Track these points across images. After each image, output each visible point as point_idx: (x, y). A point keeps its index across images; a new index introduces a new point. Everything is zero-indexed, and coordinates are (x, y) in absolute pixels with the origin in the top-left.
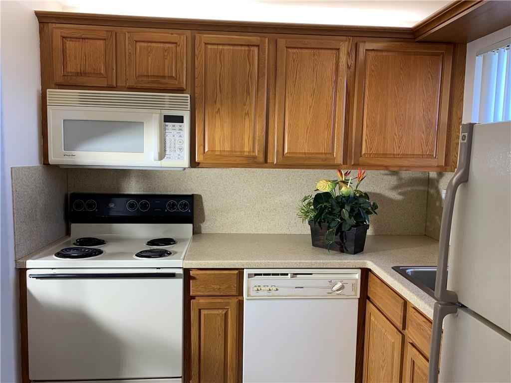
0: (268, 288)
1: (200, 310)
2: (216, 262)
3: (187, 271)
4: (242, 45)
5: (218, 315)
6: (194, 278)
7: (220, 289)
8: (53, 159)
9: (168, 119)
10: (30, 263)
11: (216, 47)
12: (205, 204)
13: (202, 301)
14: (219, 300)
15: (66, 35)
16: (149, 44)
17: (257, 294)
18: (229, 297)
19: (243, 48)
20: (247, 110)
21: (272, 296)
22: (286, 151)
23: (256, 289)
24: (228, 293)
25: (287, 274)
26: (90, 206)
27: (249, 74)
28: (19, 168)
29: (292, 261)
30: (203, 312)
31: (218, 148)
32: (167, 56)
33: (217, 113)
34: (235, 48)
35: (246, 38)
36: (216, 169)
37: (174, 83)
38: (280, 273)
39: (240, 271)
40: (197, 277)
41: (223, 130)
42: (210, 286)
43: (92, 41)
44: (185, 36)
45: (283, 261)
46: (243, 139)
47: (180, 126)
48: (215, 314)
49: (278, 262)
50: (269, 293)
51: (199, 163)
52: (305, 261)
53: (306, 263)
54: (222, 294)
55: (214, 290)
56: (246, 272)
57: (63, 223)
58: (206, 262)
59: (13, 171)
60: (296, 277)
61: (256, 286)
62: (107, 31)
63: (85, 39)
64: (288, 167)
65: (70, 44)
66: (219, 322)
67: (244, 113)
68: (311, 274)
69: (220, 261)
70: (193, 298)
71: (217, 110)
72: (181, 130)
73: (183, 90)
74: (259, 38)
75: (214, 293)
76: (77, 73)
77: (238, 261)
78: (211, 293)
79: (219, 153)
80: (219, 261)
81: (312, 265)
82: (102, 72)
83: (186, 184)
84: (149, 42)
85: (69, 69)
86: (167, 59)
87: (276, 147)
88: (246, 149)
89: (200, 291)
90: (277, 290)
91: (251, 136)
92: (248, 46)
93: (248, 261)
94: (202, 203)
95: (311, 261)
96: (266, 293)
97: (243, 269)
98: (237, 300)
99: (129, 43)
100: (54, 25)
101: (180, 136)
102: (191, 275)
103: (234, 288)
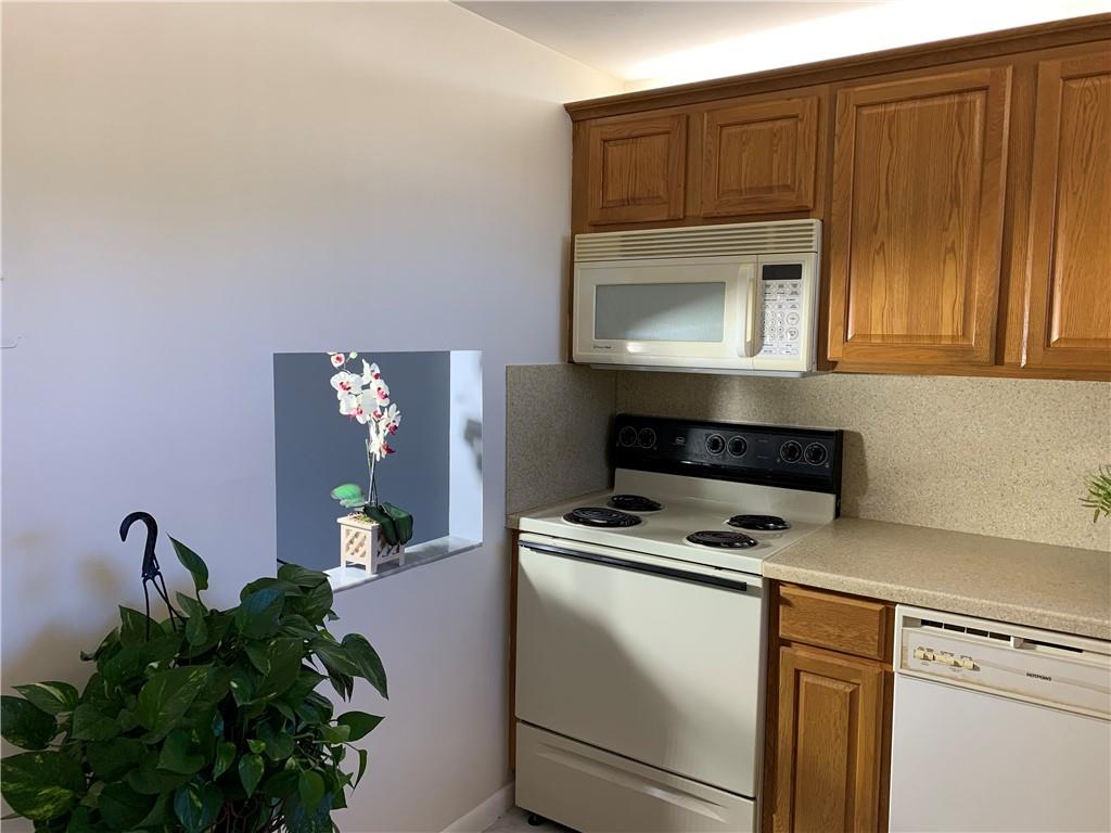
0: (952, 660)
1: (797, 672)
2: (831, 576)
3: (773, 585)
4: (943, 95)
5: (836, 692)
6: (787, 603)
7: (839, 636)
8: (579, 354)
9: (772, 272)
10: (526, 523)
11: (881, 109)
12: (868, 453)
13: (802, 653)
14: (839, 662)
15: (608, 137)
16: (745, 127)
17: (923, 668)
18: (864, 661)
19: (947, 100)
20: (950, 241)
21: (961, 678)
22: (1055, 337)
23: (920, 654)
24: (857, 651)
25: (1007, 638)
26: (646, 439)
27: (959, 156)
28: (520, 367)
29: (1018, 608)
30: (804, 678)
31: (877, 330)
32: (777, 145)
33: (878, 253)
34: (929, 103)
35: (956, 75)
36: (896, 378)
37: (789, 199)
38: (990, 630)
39: (888, 607)
40: (793, 601)
41: (891, 290)
42: (821, 627)
43: (646, 140)
44: (815, 99)
45: (995, 603)
46: (937, 307)
47: (795, 286)
48: (829, 688)
49: (980, 603)
50: (954, 670)
51: (835, 364)
52: (1058, 614)
53: (1058, 618)
54: (843, 649)
55: (829, 636)
56: (900, 612)
57: (603, 465)
58: (810, 572)
59: (509, 372)
60: (1034, 649)
61: (922, 649)
62: (673, 116)
63: (637, 137)
64: (1064, 375)
65: (614, 151)
66: (838, 709)
67: (943, 250)
68: (1080, 651)
69: (841, 577)
70: (787, 643)
71: (877, 247)
72: (796, 293)
73: (809, 211)
74: (988, 70)
75: (827, 643)
76: (623, 200)
77: (881, 584)
78: (821, 642)
79: (879, 341)
80: (836, 576)
81: (1077, 626)
82: (661, 193)
83: (828, 408)
84: (743, 123)
85: (611, 196)
86: (776, 151)
87: (1026, 325)
88: (947, 330)
89: (798, 633)
90: (975, 668)
91: (960, 300)
92: (960, 92)
93: (902, 588)
94: (862, 452)
95: (1075, 617)
96: (948, 671)
97: (896, 604)
98: (878, 670)
99: (708, 133)
100: (593, 122)
101: (793, 307)
102: (781, 593)
103: (872, 642)
